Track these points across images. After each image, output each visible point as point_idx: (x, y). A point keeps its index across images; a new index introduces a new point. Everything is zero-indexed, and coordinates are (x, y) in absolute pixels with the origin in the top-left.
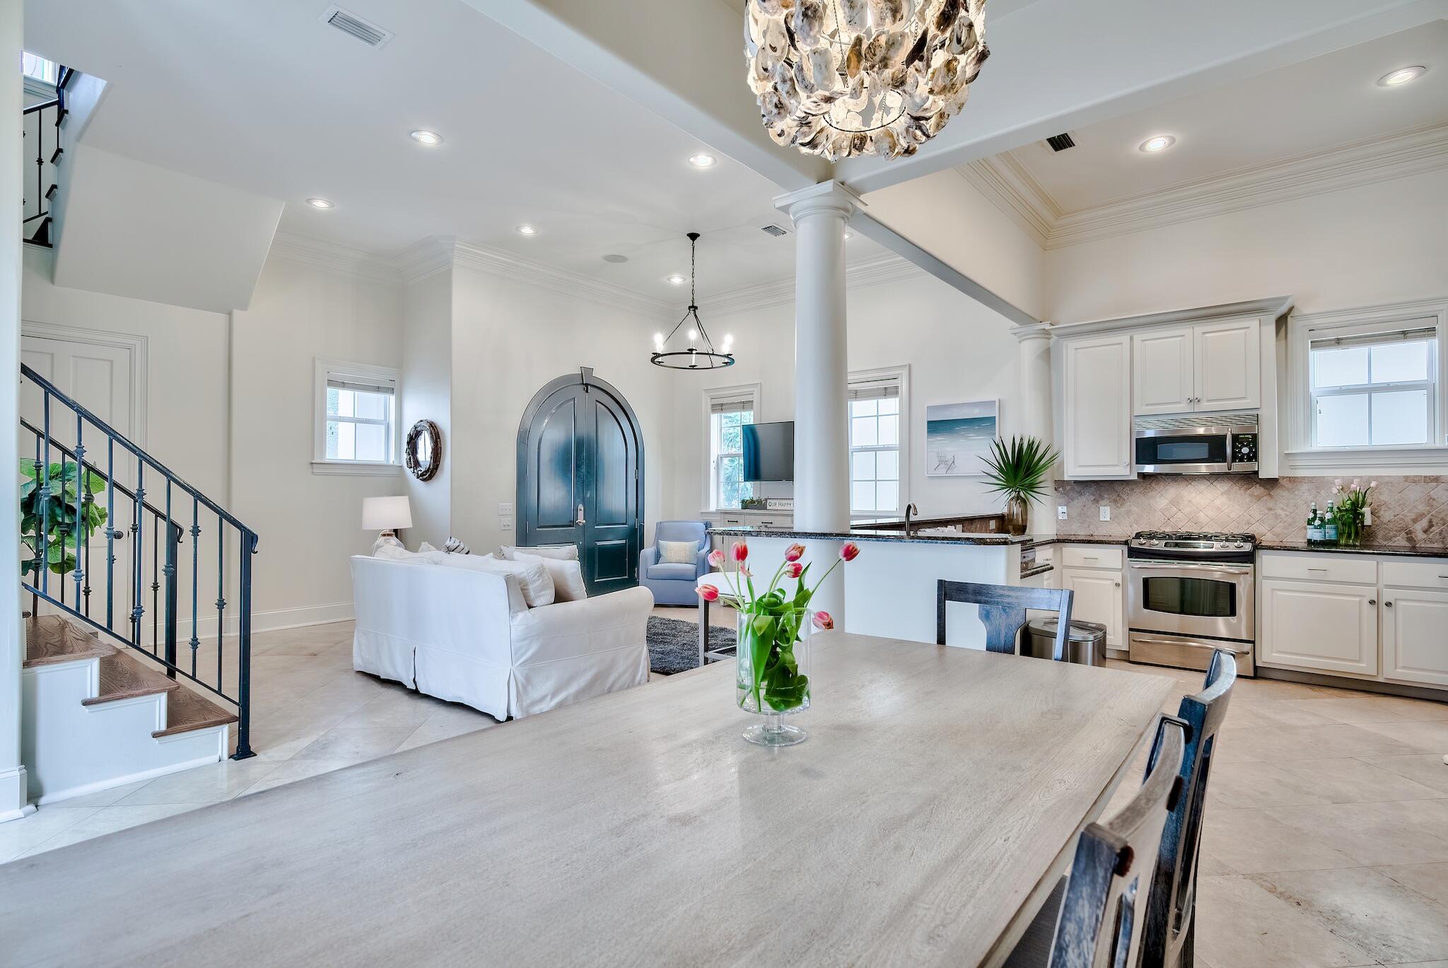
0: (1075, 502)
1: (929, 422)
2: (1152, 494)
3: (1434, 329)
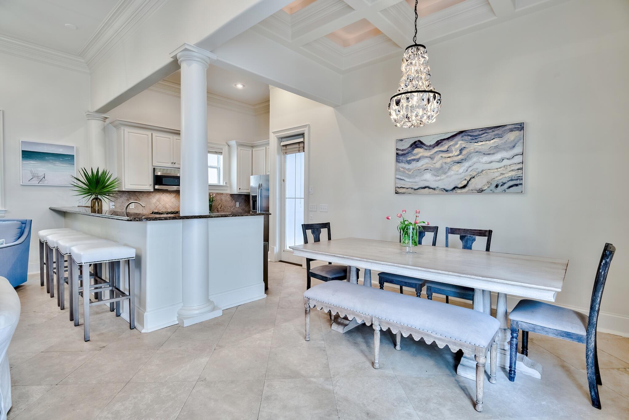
0: (118, 200)
2: (151, 197)
3: (222, 153)
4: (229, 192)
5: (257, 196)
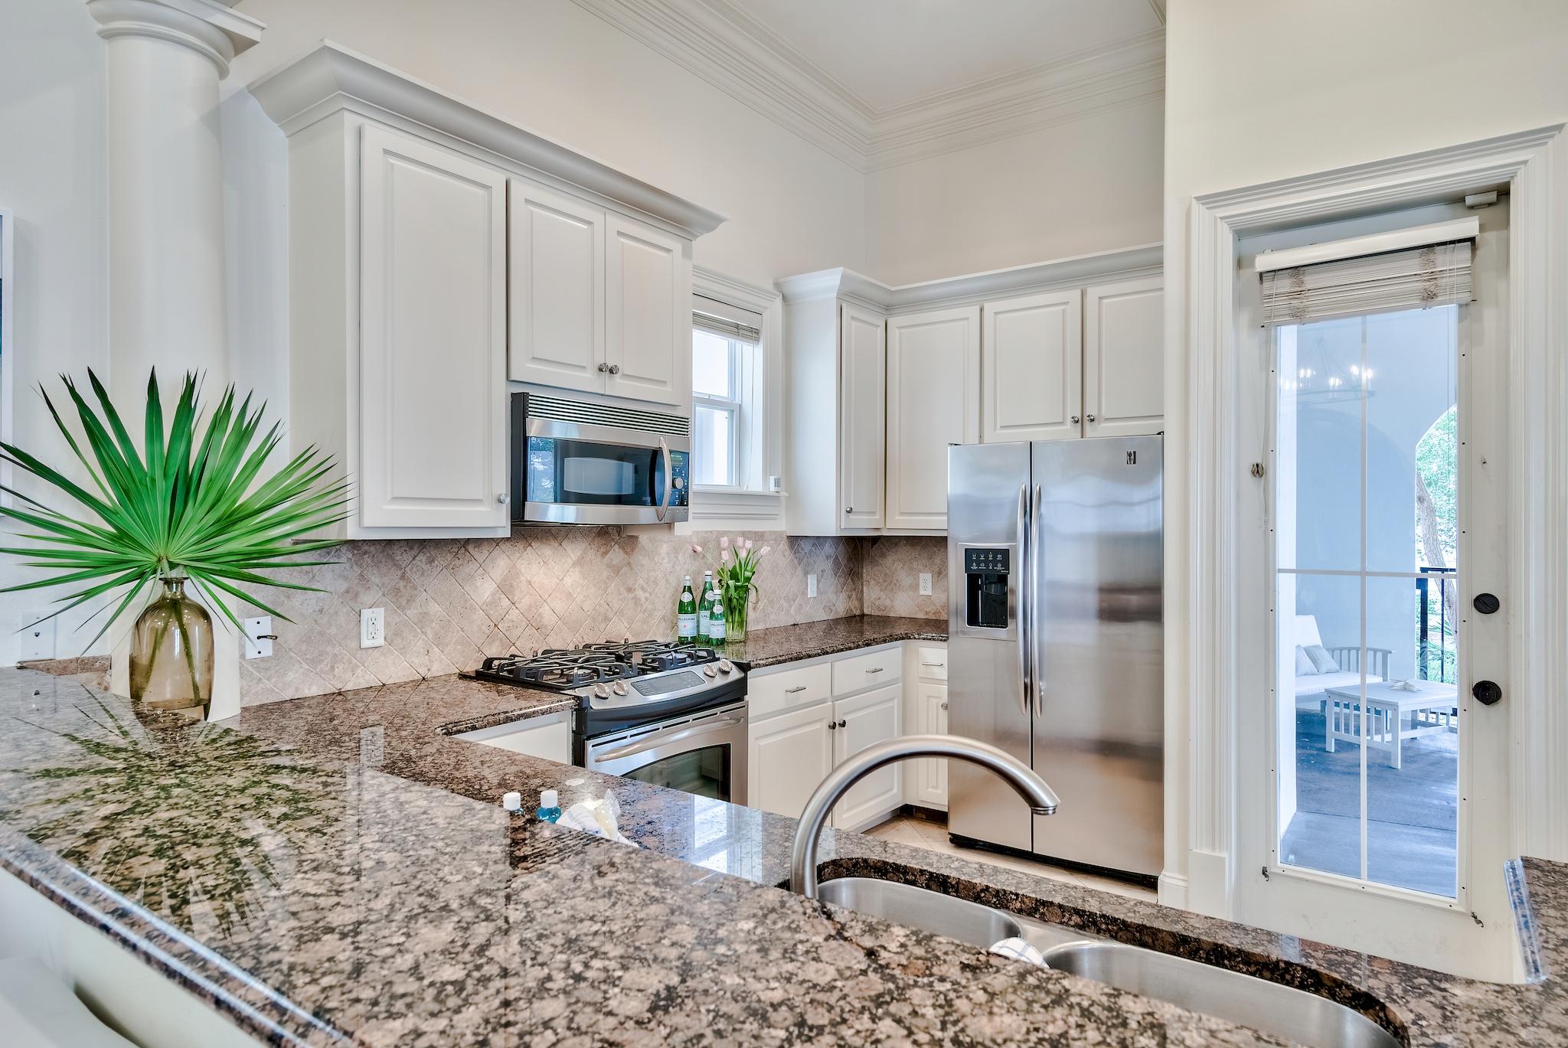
0: (297, 601)
3: (757, 332)
4: (783, 526)
5: (1005, 553)
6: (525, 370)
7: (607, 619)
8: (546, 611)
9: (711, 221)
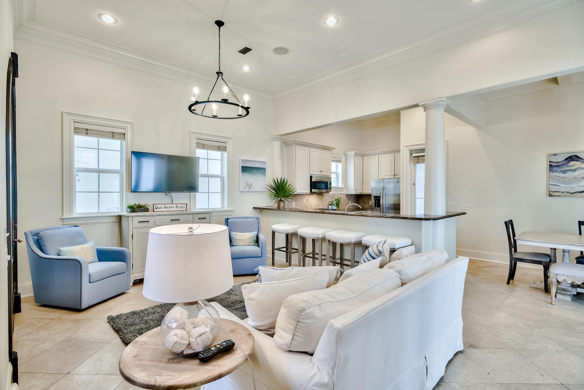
1: (242, 167)
4: (345, 192)
5: (380, 196)
6: (312, 173)
7: (319, 206)
8: (312, 204)
9: (334, 149)
